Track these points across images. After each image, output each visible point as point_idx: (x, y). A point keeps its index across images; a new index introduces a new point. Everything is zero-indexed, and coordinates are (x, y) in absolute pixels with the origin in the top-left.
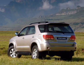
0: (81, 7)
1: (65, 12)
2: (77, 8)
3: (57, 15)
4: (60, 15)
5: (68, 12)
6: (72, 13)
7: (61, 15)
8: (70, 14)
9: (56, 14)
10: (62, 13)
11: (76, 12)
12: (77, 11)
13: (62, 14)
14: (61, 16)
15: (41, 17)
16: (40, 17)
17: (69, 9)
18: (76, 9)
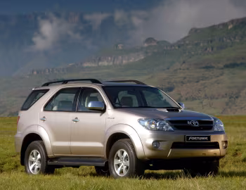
0: (158, 42)
1: (110, 58)
2: (146, 45)
3: (85, 65)
4: (94, 65)
5: (120, 57)
6: (131, 61)
7: (96, 65)
8: (124, 62)
9: (81, 63)
10: (100, 60)
11: (143, 58)
12: (147, 53)
13: (100, 63)
14: (99, 68)
15: (38, 73)
16: (35, 73)
17: (120, 48)
18: (142, 48)
